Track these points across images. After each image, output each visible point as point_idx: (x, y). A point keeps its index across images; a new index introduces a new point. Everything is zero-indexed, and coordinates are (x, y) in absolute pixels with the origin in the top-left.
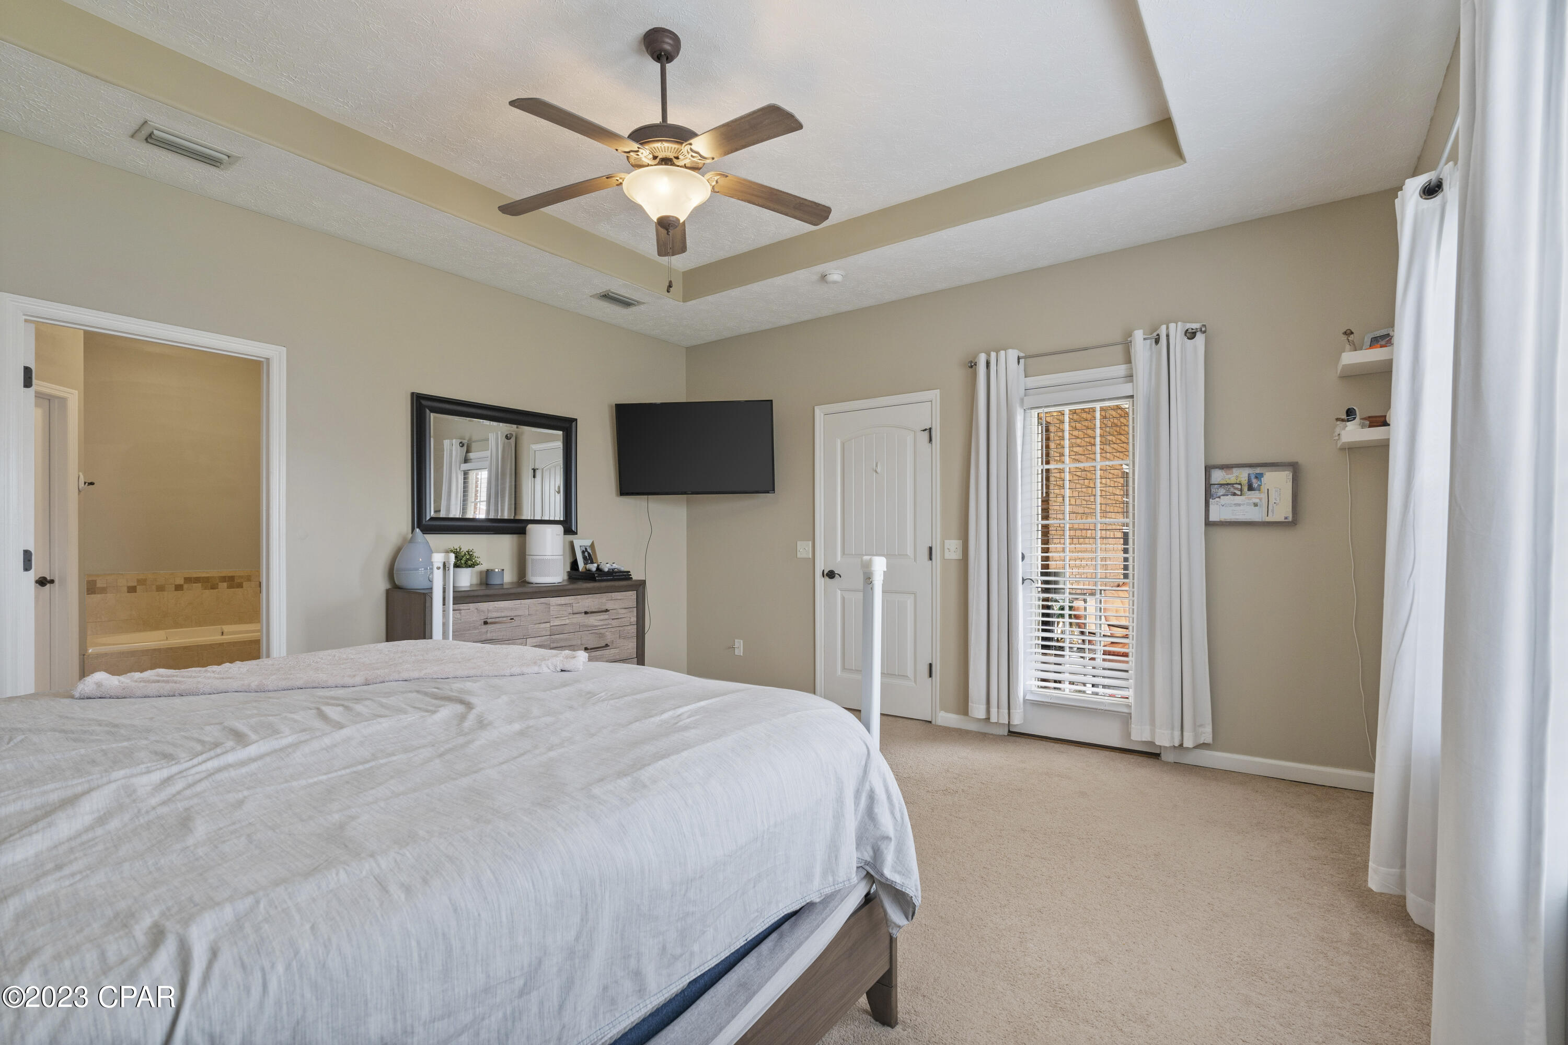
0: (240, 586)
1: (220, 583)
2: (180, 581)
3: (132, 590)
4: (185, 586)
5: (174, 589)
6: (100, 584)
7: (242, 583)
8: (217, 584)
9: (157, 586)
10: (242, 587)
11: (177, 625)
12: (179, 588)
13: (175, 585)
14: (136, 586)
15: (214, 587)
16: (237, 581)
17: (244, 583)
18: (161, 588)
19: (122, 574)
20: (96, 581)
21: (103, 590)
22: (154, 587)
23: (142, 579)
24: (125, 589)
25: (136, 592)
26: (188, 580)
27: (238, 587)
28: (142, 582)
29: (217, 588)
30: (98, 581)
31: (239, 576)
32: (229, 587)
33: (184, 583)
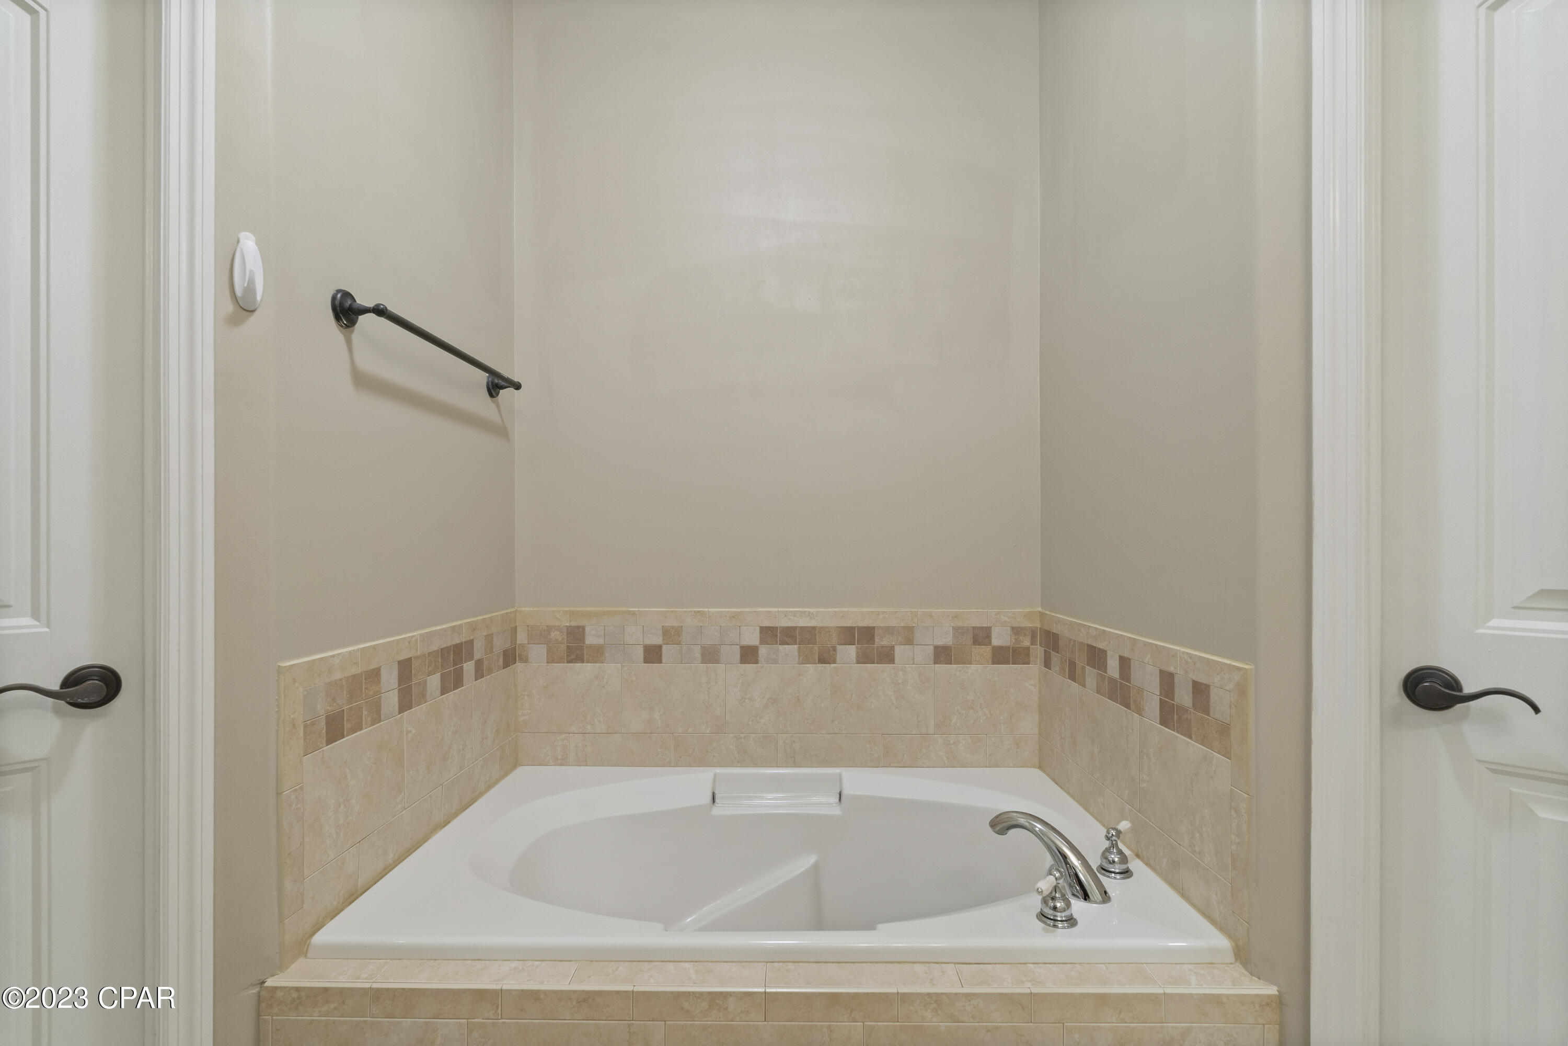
0: (887, 656)
1: (839, 647)
2: (752, 638)
3: (653, 654)
4: (763, 651)
5: (738, 657)
6: (592, 639)
7: (892, 648)
8: (834, 649)
9: (704, 648)
10: (892, 661)
11: (745, 758)
12: (749, 655)
13: (742, 648)
14: (660, 647)
15: (826, 658)
16: (882, 641)
17: (898, 650)
18: (710, 655)
19: (634, 613)
20: (583, 628)
21: (597, 654)
22: (697, 650)
23: (672, 627)
24: (640, 653)
25: (660, 662)
26: (770, 634)
27: (881, 661)
28: (672, 635)
29: (834, 662)
30: (587, 630)
31: (889, 630)
32: (864, 659)
33: (762, 642)
